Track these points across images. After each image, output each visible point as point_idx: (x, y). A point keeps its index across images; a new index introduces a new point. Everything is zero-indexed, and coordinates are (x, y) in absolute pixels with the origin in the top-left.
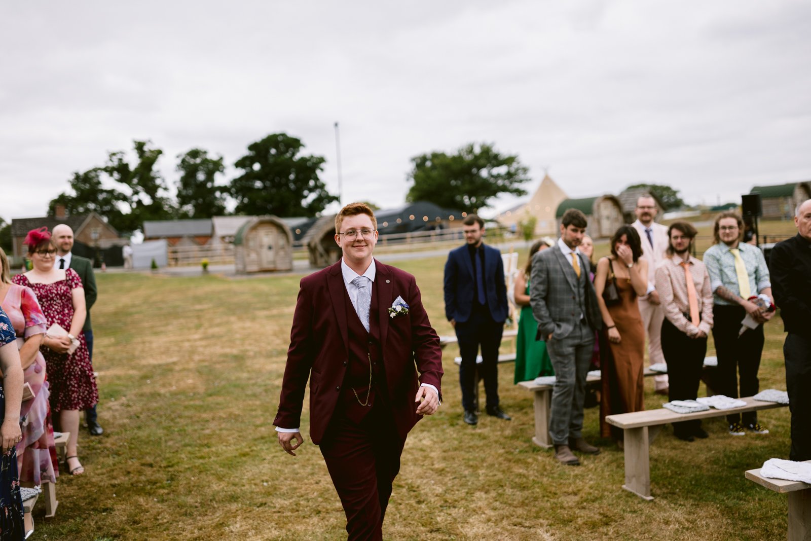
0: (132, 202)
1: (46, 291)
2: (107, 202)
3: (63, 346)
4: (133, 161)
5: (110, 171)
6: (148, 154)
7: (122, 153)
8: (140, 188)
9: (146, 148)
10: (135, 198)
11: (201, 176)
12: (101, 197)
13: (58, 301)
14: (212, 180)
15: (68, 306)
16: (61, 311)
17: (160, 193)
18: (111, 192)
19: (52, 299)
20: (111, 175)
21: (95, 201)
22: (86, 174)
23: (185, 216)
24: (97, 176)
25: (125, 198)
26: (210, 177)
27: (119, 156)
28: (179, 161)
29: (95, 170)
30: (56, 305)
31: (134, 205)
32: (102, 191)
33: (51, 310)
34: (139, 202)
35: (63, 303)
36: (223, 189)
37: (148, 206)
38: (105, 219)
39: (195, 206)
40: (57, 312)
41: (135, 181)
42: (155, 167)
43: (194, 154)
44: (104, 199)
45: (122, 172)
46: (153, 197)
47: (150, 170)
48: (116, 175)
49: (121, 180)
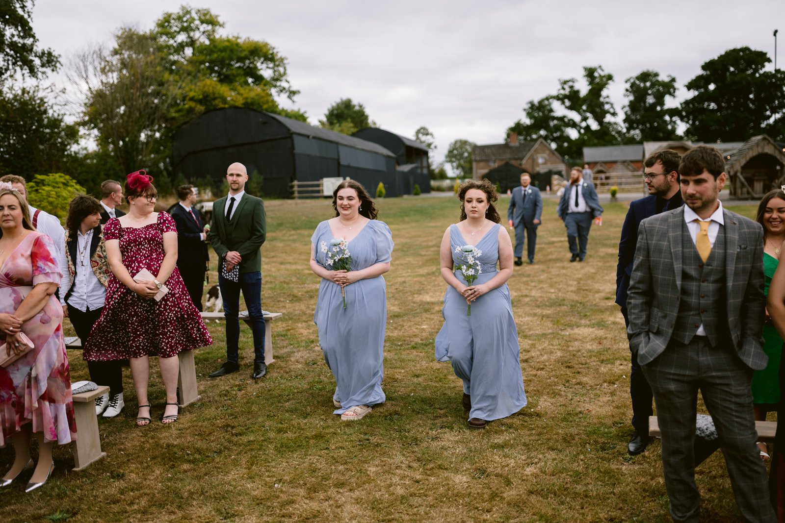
0: (581, 128)
1: (135, 236)
2: (557, 128)
3: (149, 291)
4: (583, 88)
5: (561, 98)
6: (597, 80)
7: (573, 81)
8: (588, 115)
9: (596, 74)
10: (584, 124)
11: (650, 100)
12: (552, 124)
13: (146, 246)
14: (662, 104)
15: (156, 251)
16: (148, 256)
17: (608, 118)
18: (561, 119)
19: (140, 243)
20: (563, 103)
21: (547, 128)
22: (541, 102)
23: (631, 141)
24: (550, 104)
25: (573, 125)
26: (660, 101)
27: (570, 84)
28: (628, 86)
29: (547, 99)
30: (144, 249)
31: (582, 131)
32: (554, 118)
33: (139, 254)
34: (588, 128)
35: (151, 247)
36: (673, 112)
37: (596, 131)
38: (554, 146)
39: (642, 131)
40: (145, 257)
41: (584, 107)
42: (604, 93)
43: (645, 76)
44: (555, 125)
45: (573, 99)
46: (601, 122)
47: (599, 95)
48: (567, 103)
49: (570, 108)
